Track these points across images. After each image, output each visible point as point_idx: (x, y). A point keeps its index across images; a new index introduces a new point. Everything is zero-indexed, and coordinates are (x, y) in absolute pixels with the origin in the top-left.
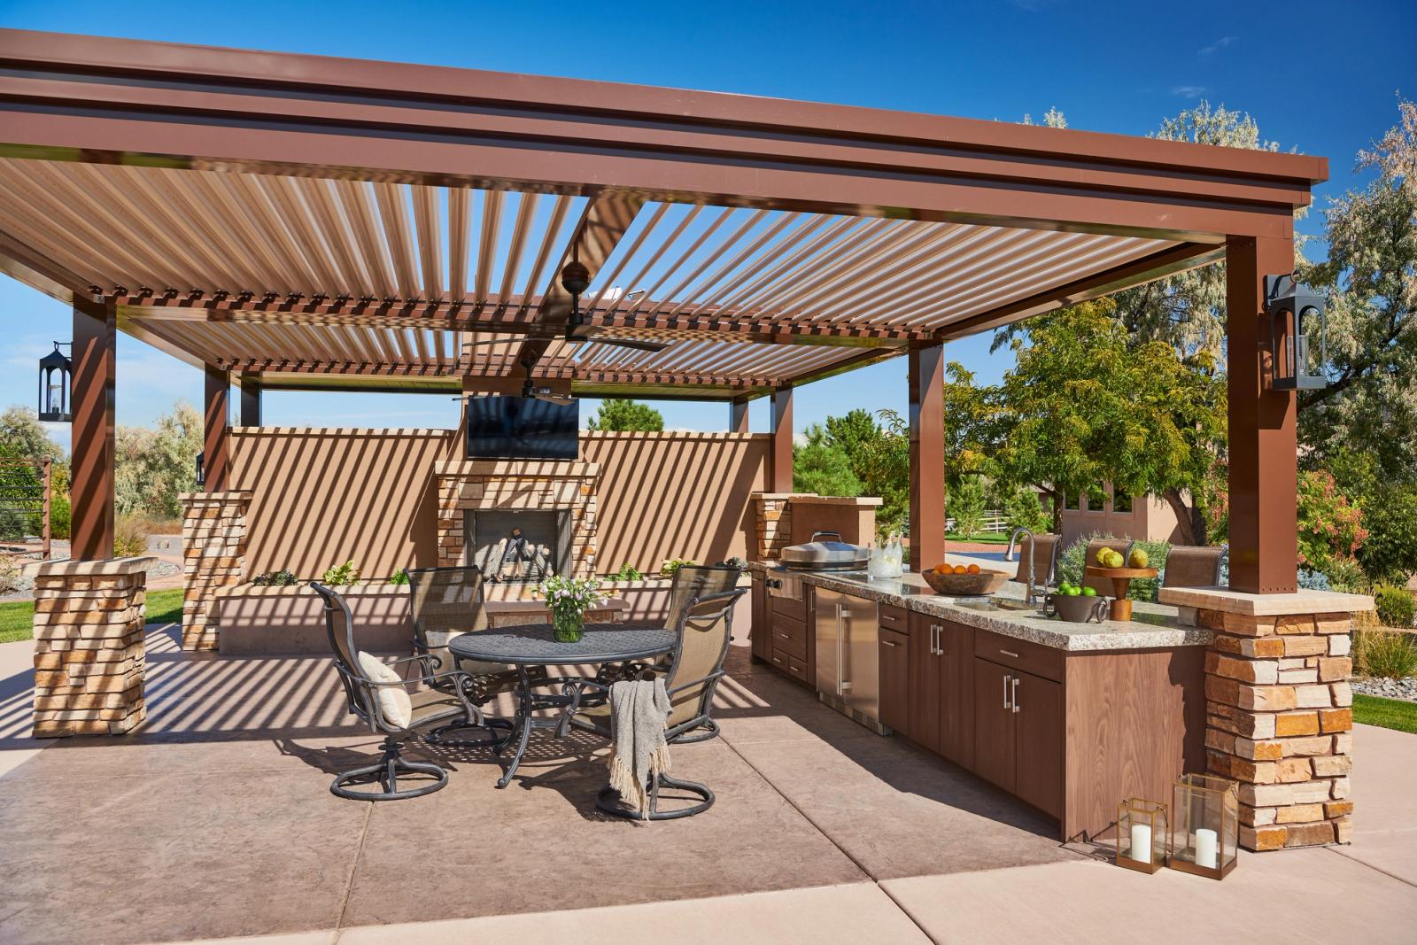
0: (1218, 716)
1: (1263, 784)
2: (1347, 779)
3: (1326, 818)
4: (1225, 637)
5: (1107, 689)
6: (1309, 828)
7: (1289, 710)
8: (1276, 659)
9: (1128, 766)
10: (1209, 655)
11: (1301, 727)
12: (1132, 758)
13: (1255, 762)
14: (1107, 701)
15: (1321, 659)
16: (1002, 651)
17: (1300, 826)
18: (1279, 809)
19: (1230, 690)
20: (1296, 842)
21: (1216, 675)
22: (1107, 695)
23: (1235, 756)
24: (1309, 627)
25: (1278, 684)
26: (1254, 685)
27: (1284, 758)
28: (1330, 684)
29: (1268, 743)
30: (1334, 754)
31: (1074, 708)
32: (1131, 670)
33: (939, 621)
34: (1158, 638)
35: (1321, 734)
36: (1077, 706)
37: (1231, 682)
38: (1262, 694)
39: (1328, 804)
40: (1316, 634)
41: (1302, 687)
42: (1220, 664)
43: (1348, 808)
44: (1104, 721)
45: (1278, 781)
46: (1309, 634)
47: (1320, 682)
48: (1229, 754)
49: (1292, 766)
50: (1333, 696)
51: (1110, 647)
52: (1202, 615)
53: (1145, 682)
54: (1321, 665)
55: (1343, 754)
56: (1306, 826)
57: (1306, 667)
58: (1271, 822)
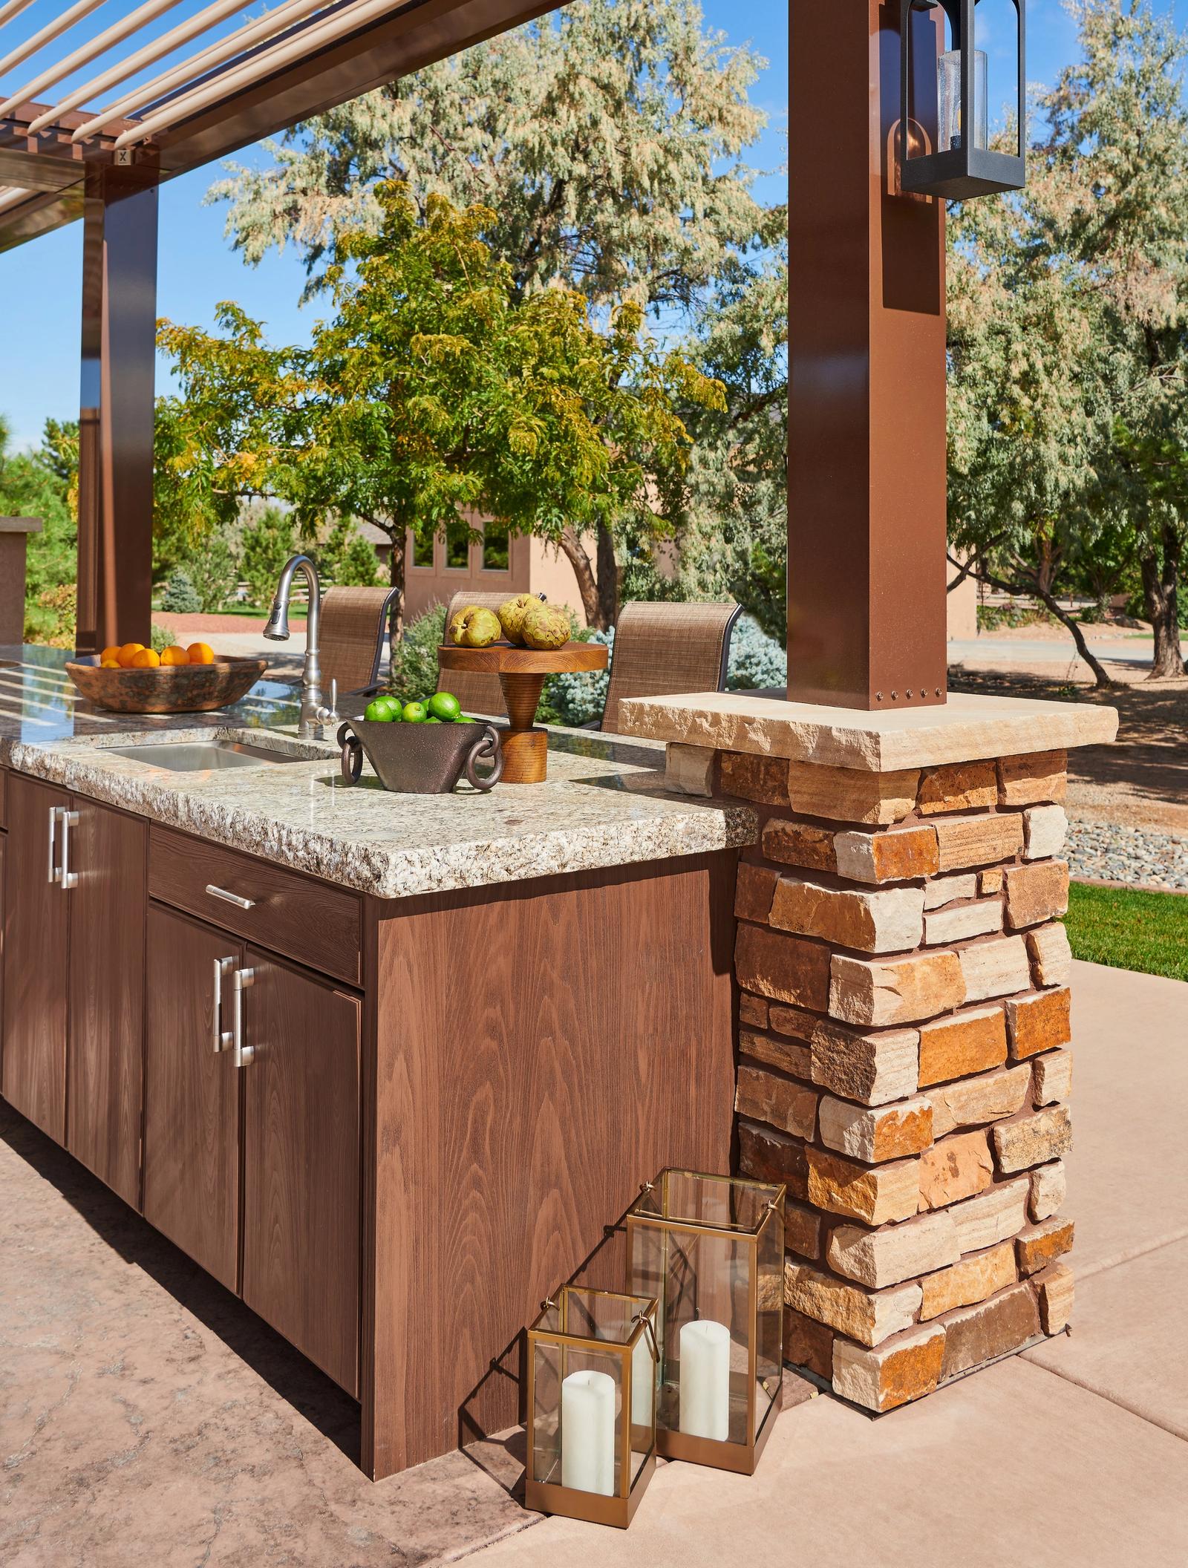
0: (769, 1033)
1: (893, 1224)
2: (1061, 1165)
3: (1023, 1276)
4: (791, 827)
5: (493, 996)
6: (989, 1313)
7: (948, 1012)
8: (919, 883)
9: (545, 1212)
10: (746, 874)
11: (971, 1053)
12: (558, 1185)
13: (873, 1166)
14: (492, 1030)
15: (1011, 870)
16: (212, 889)
17: (969, 1314)
18: (927, 1283)
19: (804, 968)
20: (963, 1360)
21: (767, 928)
22: (494, 1012)
23: (818, 1145)
24: (986, 795)
25: (924, 947)
26: (869, 957)
27: (937, 1140)
28: (1025, 931)
29: (904, 1110)
30: (1037, 1108)
31: (400, 1065)
32: (558, 932)
33: (71, 798)
34: (627, 840)
35: (1011, 1063)
36: (408, 1060)
37: (804, 946)
38: (891, 980)
39: (1025, 1239)
40: (1002, 808)
41: (974, 947)
42: (777, 898)
43: (1062, 1241)
44: (486, 1091)
45: (924, 1207)
46: (984, 810)
47: (1009, 930)
48: (801, 1141)
49: (952, 1158)
50: (1033, 958)
51: (505, 877)
52: (727, 767)
53: (593, 963)
54: (1011, 885)
55: (1054, 1104)
56: (981, 1309)
57: (981, 895)
58: (909, 1322)
